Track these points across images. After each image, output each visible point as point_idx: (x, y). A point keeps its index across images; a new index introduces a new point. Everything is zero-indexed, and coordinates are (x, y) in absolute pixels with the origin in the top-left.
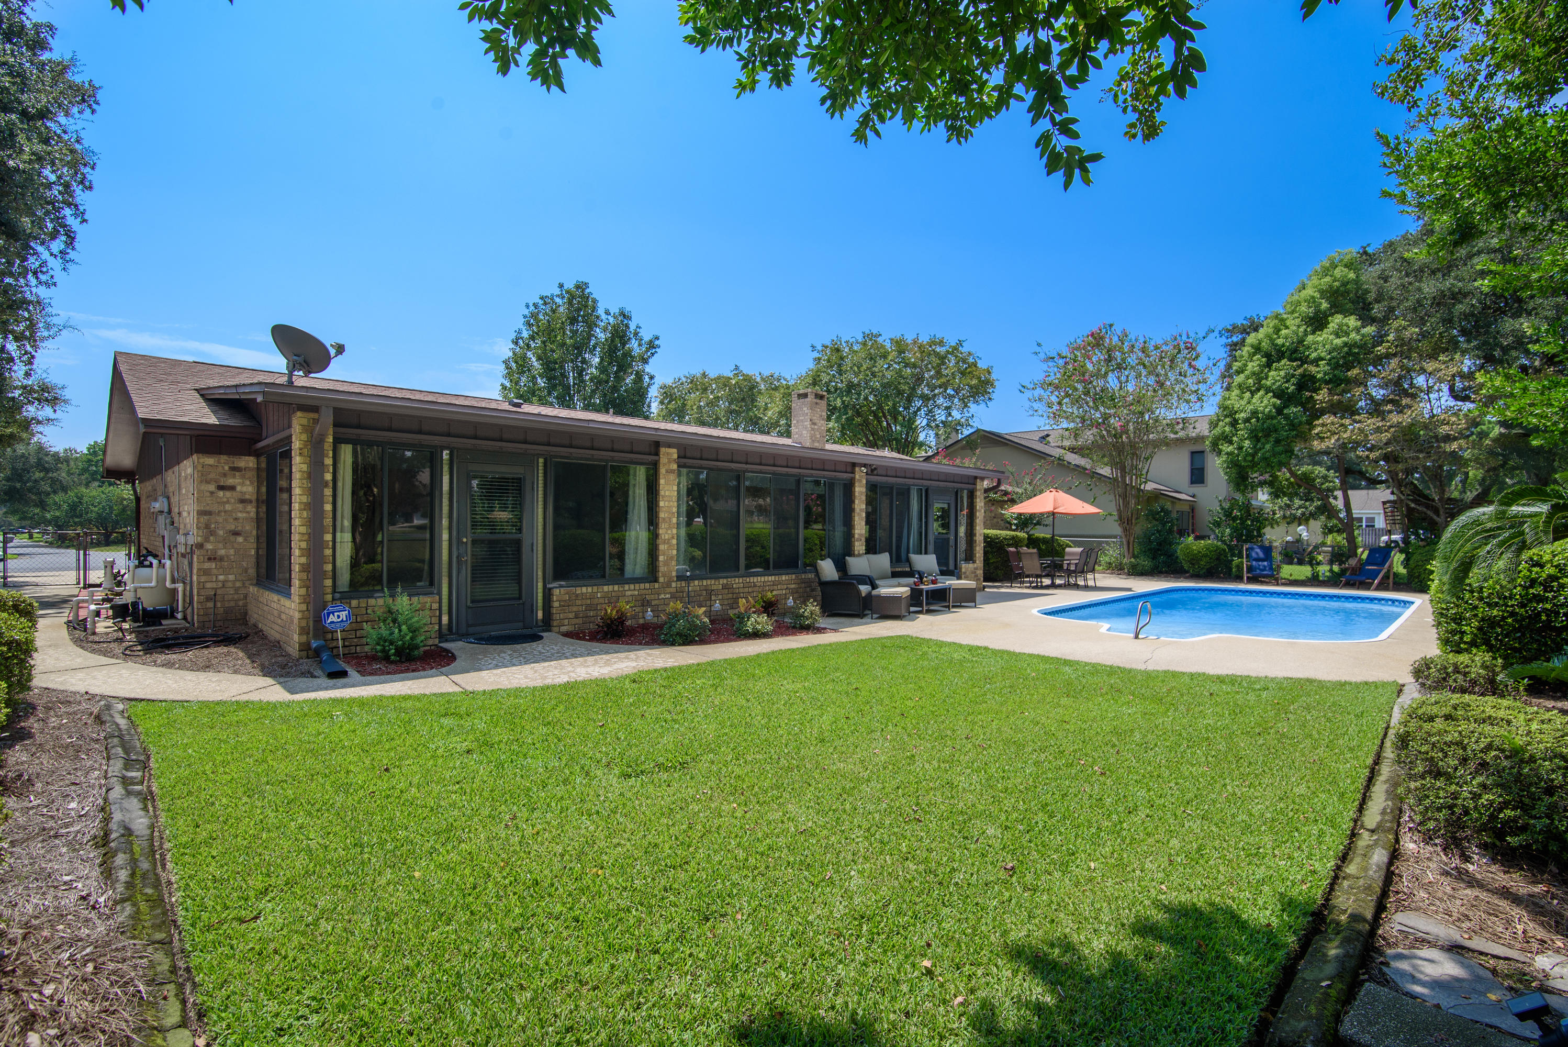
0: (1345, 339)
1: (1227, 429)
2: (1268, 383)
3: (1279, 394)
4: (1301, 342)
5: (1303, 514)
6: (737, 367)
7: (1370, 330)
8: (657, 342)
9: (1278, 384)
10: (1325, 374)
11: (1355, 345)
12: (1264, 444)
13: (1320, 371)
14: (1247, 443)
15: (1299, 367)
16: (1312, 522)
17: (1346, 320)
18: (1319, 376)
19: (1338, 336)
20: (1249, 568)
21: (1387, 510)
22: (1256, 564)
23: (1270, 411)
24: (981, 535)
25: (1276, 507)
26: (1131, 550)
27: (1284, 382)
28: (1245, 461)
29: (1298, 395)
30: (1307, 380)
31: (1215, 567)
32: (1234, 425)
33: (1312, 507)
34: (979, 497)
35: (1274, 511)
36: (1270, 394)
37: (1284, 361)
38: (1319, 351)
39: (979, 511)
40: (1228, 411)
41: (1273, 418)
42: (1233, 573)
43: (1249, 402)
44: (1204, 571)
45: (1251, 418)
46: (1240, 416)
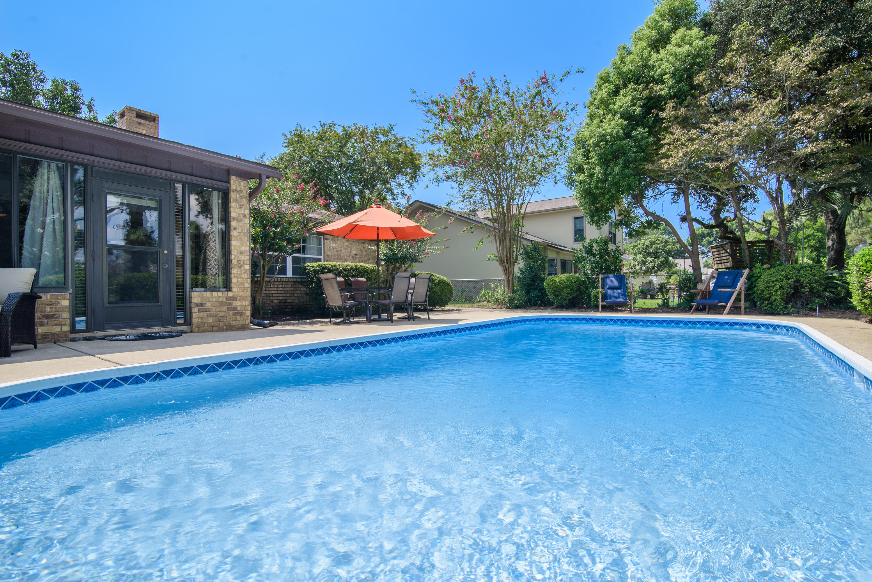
0: (687, 48)
1: (580, 159)
2: (616, 107)
3: (627, 116)
4: (645, 66)
5: (654, 267)
7: (713, 39)
9: (625, 107)
10: (670, 89)
11: (699, 54)
12: (613, 168)
13: (663, 89)
14: (598, 170)
15: (645, 88)
16: (659, 272)
17: (689, 32)
18: (664, 93)
19: (680, 47)
20: (605, 297)
21: (715, 253)
22: (611, 292)
23: (618, 132)
24: (242, 253)
25: (636, 263)
26: (511, 287)
27: (631, 106)
28: (597, 188)
29: (645, 118)
30: (652, 101)
31: (577, 296)
32: (586, 156)
33: (658, 262)
34: (236, 201)
35: (635, 266)
36: (618, 116)
37: (631, 86)
38: (663, 67)
39: (237, 220)
40: (580, 143)
41: (621, 139)
42: (592, 303)
43: (599, 127)
44: (567, 301)
45: (600, 142)
46: (590, 142)
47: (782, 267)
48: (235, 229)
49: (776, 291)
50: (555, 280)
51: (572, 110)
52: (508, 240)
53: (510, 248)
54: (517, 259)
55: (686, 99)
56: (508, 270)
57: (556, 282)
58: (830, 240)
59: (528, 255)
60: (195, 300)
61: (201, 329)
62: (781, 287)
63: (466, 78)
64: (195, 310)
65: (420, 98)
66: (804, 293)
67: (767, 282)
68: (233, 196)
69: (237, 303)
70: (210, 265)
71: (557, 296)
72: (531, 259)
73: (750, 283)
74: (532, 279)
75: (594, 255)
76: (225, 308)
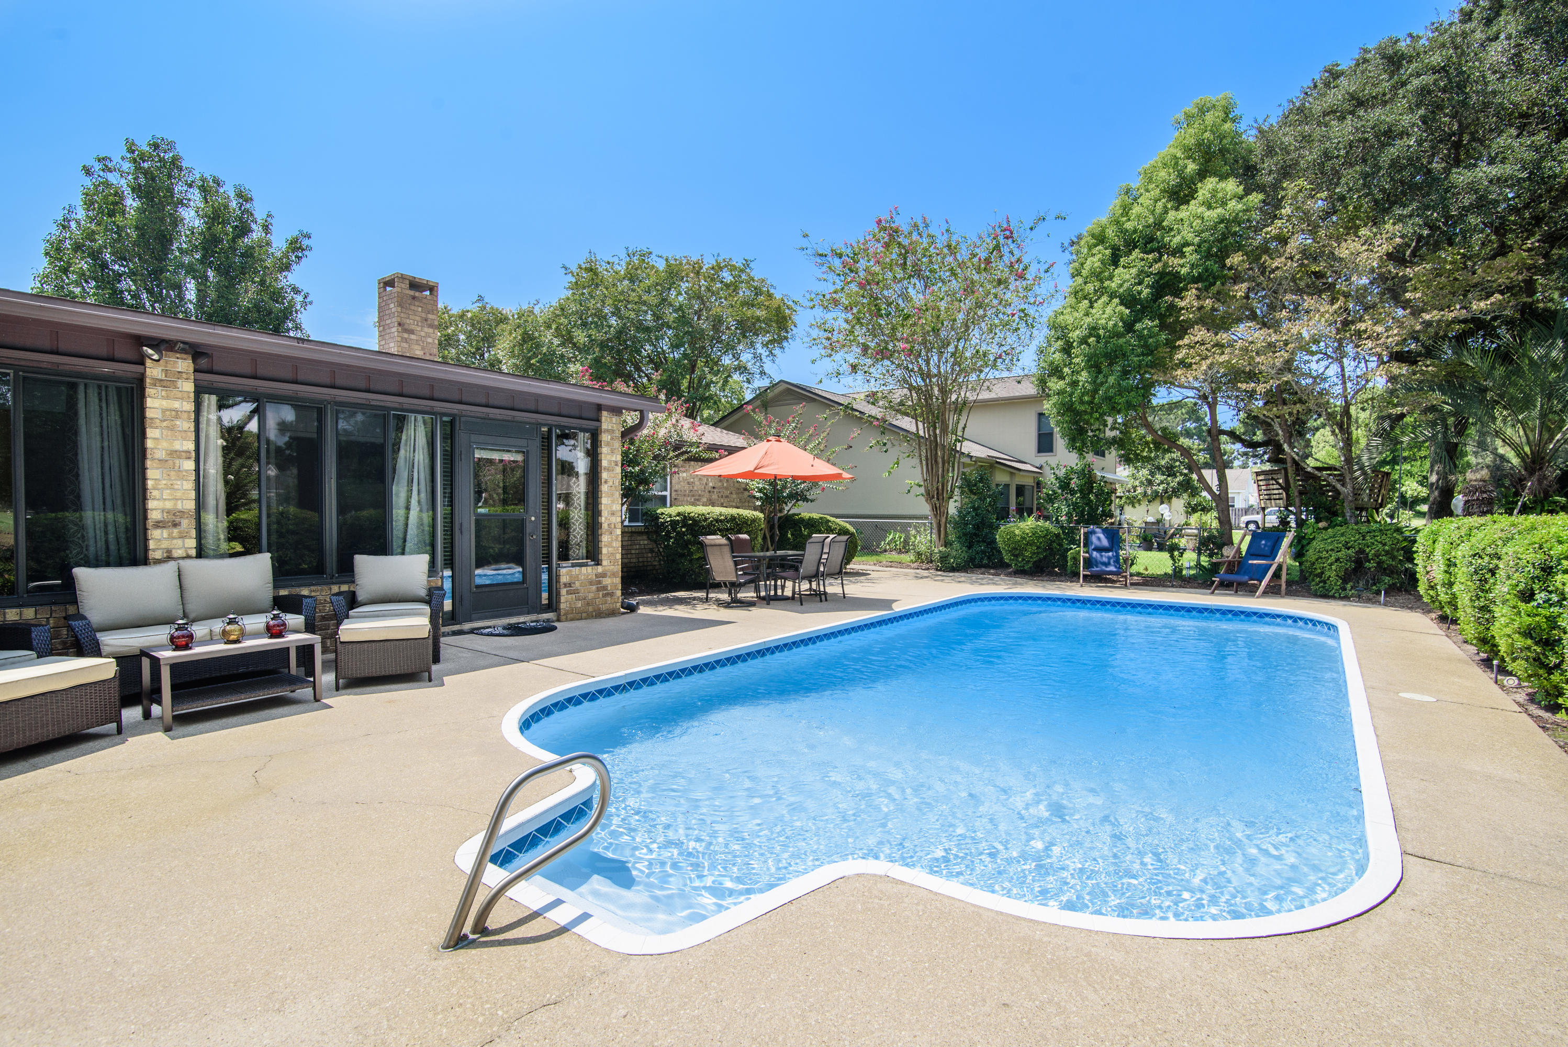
0: (1220, 210)
1: (1058, 356)
2: (1113, 285)
3: (1129, 300)
4: (1158, 225)
5: (1166, 491)
6: (480, 298)
7: (1256, 198)
8: (305, 242)
9: (1126, 285)
10: (1193, 266)
11: (1236, 221)
12: (1106, 377)
13: (1182, 265)
14: (1084, 376)
15: (1156, 261)
16: (1174, 500)
17: (1222, 185)
18: (1183, 271)
19: (1209, 207)
20: (1089, 563)
21: (1261, 483)
22: (1098, 555)
23: (1115, 325)
24: (613, 514)
25: (1137, 483)
26: (942, 536)
27: (1136, 284)
28: (1082, 402)
29: (1155, 301)
30: (1167, 279)
31: (1045, 557)
32: (1067, 349)
33: (1174, 483)
34: (608, 444)
35: (1135, 488)
36: (1116, 301)
37: (1136, 253)
38: (1184, 233)
39: (608, 469)
40: (1060, 330)
41: (1119, 335)
42: (1069, 567)
43: (1087, 314)
44: (1030, 565)
45: (1089, 337)
46: (1075, 335)
47: (1343, 529)
48: (606, 482)
49: (1331, 565)
50: (1013, 532)
51: (1046, 271)
52: (940, 465)
53: (943, 476)
54: (952, 491)
55: (1214, 284)
56: (938, 510)
57: (1015, 535)
58: (1434, 473)
59: (969, 487)
60: (564, 579)
61: (569, 616)
62: (1337, 560)
63: (885, 216)
64: (563, 591)
65: (815, 246)
66: (1369, 569)
67: (1319, 552)
68: (605, 437)
69: (607, 581)
70: (574, 530)
71: (1016, 556)
72: (975, 494)
73: (1299, 547)
74: (977, 527)
75: (1073, 492)
76: (594, 588)
